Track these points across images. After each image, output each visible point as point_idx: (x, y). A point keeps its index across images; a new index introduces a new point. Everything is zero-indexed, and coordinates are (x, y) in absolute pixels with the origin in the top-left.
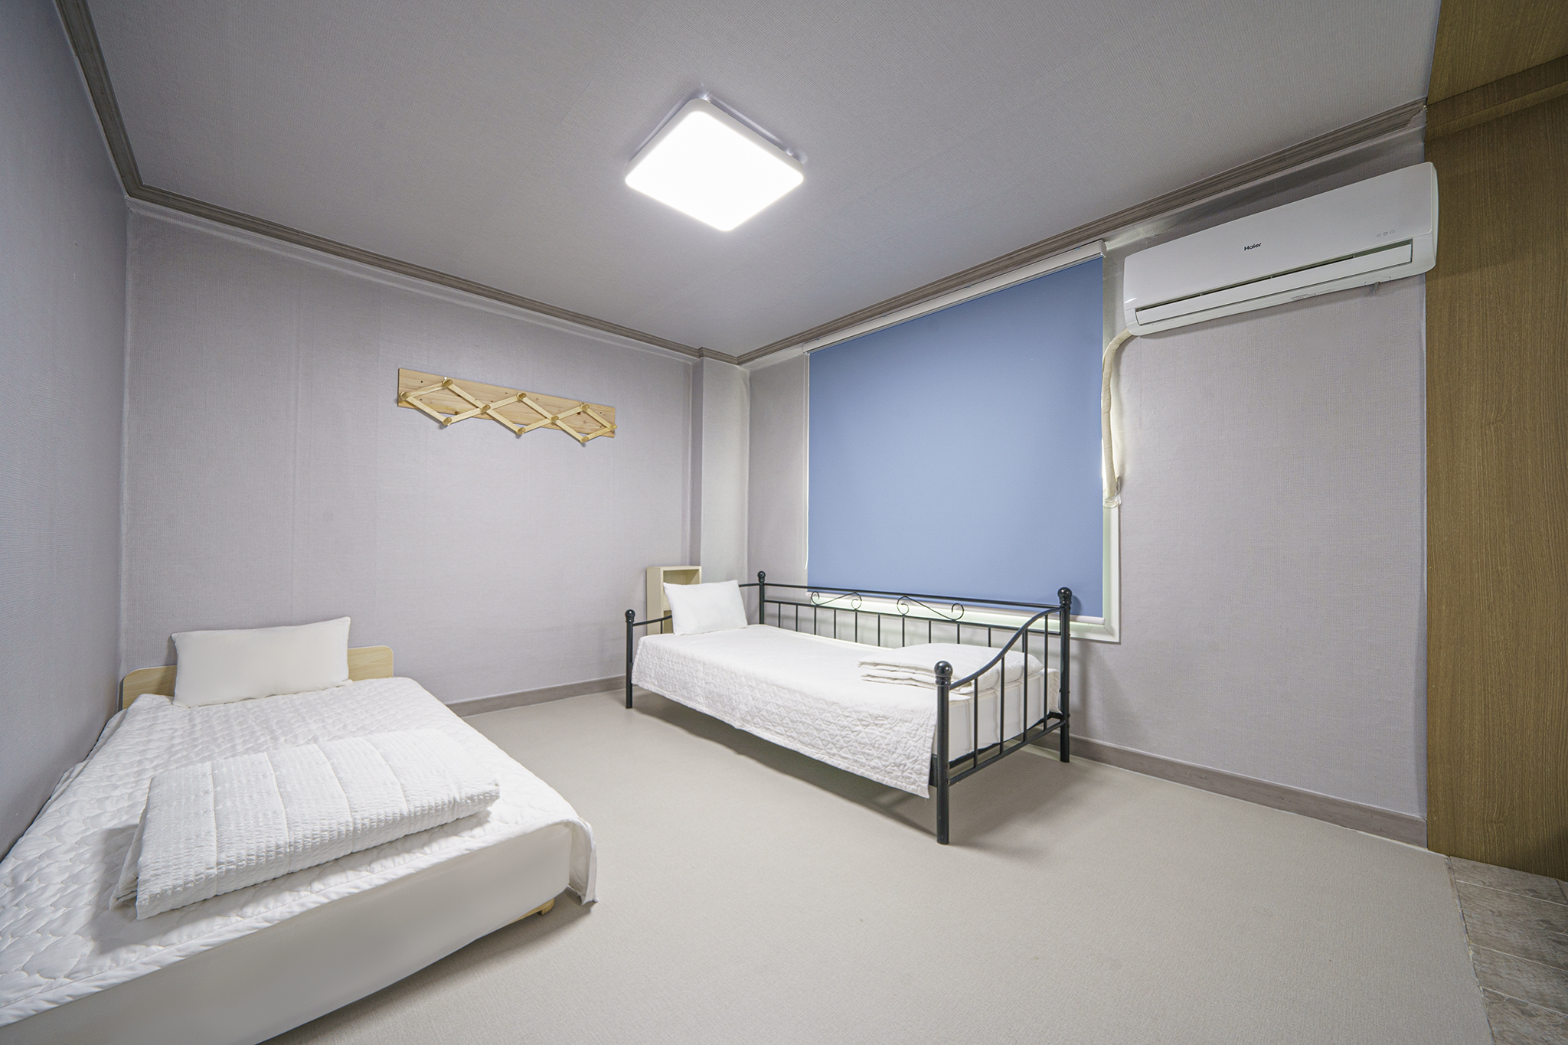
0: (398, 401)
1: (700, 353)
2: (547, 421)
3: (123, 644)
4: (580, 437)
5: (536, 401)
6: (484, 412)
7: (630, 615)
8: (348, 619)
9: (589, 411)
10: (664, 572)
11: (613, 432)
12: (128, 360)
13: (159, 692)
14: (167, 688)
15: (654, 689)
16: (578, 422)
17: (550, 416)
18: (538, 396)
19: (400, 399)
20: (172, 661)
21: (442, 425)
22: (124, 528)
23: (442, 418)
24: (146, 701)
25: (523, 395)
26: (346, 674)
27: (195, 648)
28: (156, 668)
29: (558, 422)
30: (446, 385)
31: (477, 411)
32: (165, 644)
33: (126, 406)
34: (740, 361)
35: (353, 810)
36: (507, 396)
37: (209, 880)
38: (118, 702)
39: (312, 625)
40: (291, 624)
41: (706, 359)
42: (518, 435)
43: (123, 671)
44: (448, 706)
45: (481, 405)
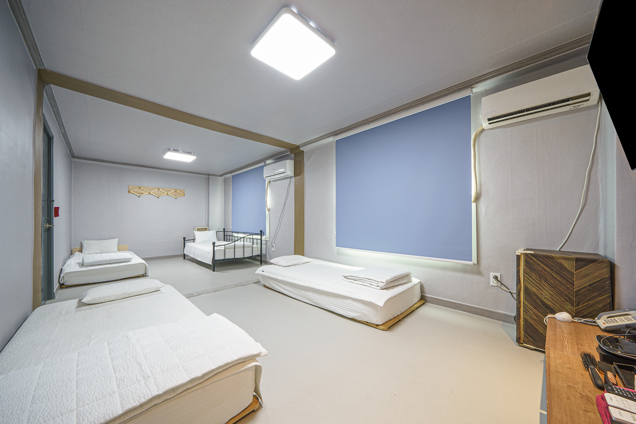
0: (128, 192)
1: (208, 175)
2: (166, 194)
3: (72, 243)
4: (175, 197)
5: (163, 190)
6: (149, 193)
7: (184, 238)
8: (118, 239)
9: (177, 191)
10: (197, 229)
11: (184, 195)
12: (72, 188)
13: (79, 252)
14: (81, 251)
15: (192, 256)
16: (174, 194)
17: (166, 193)
18: (163, 188)
19: (129, 192)
20: (82, 246)
21: (139, 197)
22: (72, 221)
23: (139, 195)
24: (77, 253)
25: (159, 189)
26: (117, 250)
27: (86, 243)
28: (78, 247)
29: (169, 194)
30: (140, 188)
31: (148, 193)
32: (80, 243)
33: (72, 198)
34: (221, 176)
35: (110, 258)
36: (155, 189)
37: (92, 262)
38: (72, 253)
39: (110, 240)
40: (105, 239)
41: (210, 176)
42: (158, 198)
43: (72, 248)
44: (141, 258)
45: (149, 192)
